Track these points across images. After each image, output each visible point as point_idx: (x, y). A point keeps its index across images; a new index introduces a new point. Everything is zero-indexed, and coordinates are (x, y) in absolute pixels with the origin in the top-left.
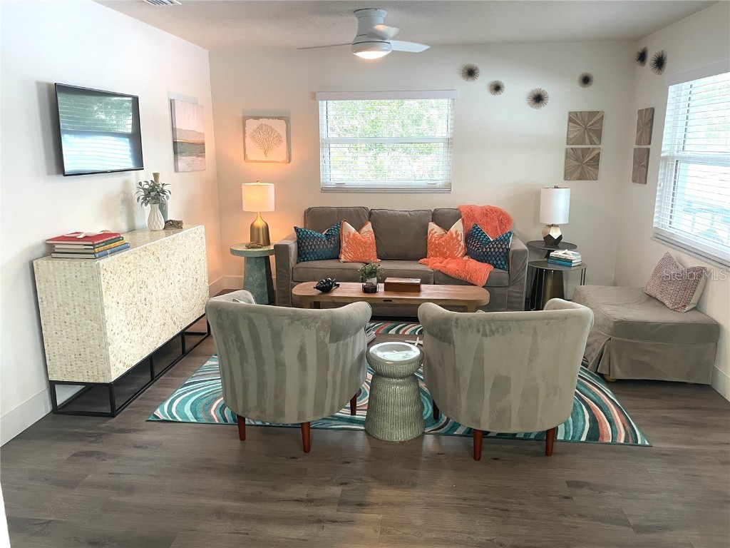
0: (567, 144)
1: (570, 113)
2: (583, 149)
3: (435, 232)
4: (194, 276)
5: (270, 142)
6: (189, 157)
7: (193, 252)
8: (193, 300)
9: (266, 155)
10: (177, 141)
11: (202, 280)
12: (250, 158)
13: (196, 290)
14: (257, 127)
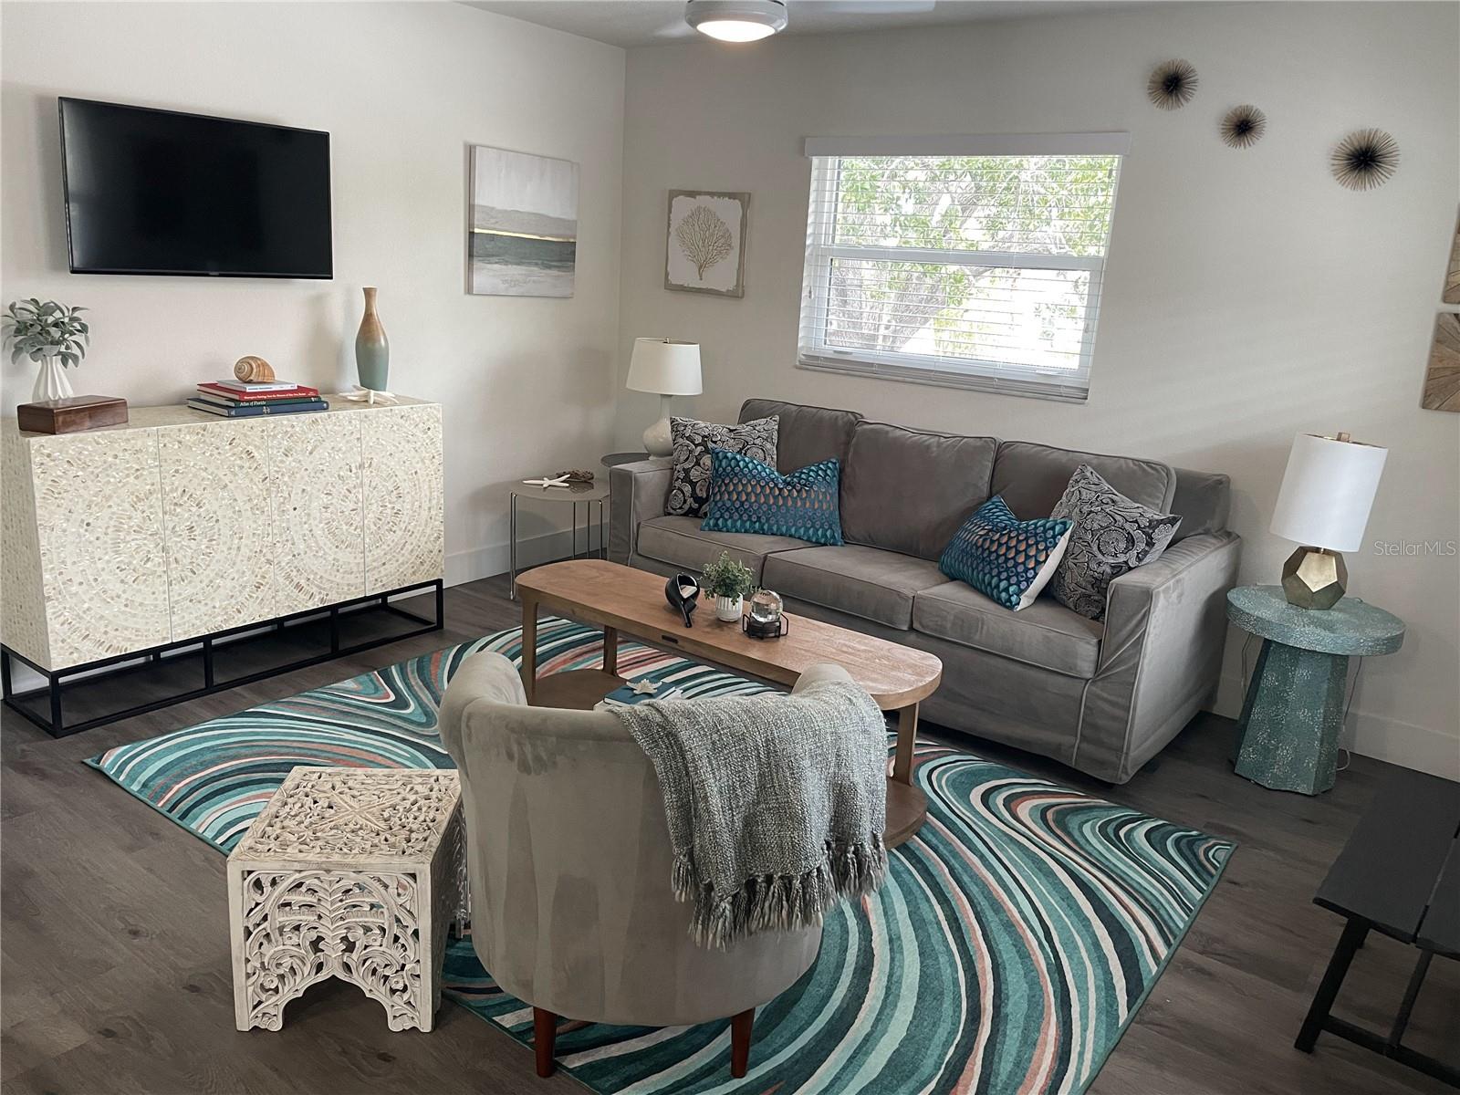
0: (1445, 299)
4: (387, 504)
5: (711, 248)
6: (515, 266)
7: (391, 454)
8: (379, 551)
9: (701, 276)
10: (476, 230)
11: (419, 515)
12: (674, 280)
13: (394, 532)
14: (690, 213)
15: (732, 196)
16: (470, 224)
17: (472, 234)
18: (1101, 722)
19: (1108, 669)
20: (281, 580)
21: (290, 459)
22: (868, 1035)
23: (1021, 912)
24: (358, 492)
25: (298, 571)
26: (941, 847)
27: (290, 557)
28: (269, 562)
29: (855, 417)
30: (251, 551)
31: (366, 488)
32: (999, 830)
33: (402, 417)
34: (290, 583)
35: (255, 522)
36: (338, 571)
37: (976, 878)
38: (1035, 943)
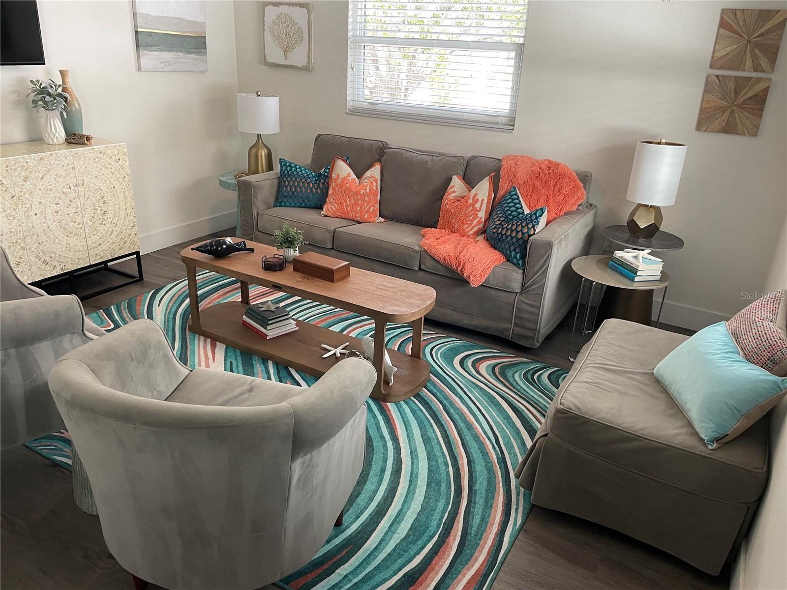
0: (712, 66)
1: (724, 11)
2: (737, 79)
3: (454, 192)
4: (97, 208)
5: (290, 39)
6: (167, 53)
7: (96, 177)
8: (95, 236)
9: (286, 56)
10: (139, 30)
11: (119, 213)
12: (270, 59)
13: (104, 224)
14: (276, 17)
15: (301, 5)
16: (136, 27)
17: (136, 32)
18: (525, 315)
19: (528, 287)
20: (33, 259)
21: (28, 183)
22: (400, 511)
23: (482, 428)
24: (77, 201)
25: (44, 252)
26: (438, 394)
27: (37, 244)
28: (23, 248)
29: (383, 144)
30: (10, 242)
31: (82, 198)
32: (470, 381)
33: (100, 153)
34: (39, 260)
35: (10, 224)
36: (70, 251)
37: (457, 409)
38: (490, 446)
